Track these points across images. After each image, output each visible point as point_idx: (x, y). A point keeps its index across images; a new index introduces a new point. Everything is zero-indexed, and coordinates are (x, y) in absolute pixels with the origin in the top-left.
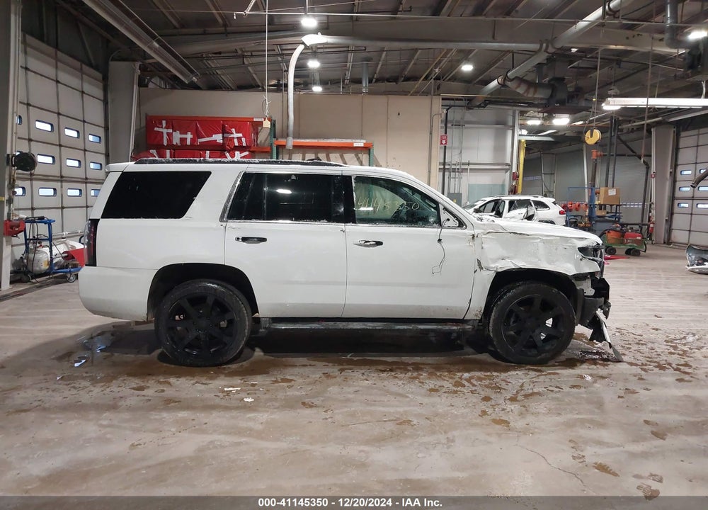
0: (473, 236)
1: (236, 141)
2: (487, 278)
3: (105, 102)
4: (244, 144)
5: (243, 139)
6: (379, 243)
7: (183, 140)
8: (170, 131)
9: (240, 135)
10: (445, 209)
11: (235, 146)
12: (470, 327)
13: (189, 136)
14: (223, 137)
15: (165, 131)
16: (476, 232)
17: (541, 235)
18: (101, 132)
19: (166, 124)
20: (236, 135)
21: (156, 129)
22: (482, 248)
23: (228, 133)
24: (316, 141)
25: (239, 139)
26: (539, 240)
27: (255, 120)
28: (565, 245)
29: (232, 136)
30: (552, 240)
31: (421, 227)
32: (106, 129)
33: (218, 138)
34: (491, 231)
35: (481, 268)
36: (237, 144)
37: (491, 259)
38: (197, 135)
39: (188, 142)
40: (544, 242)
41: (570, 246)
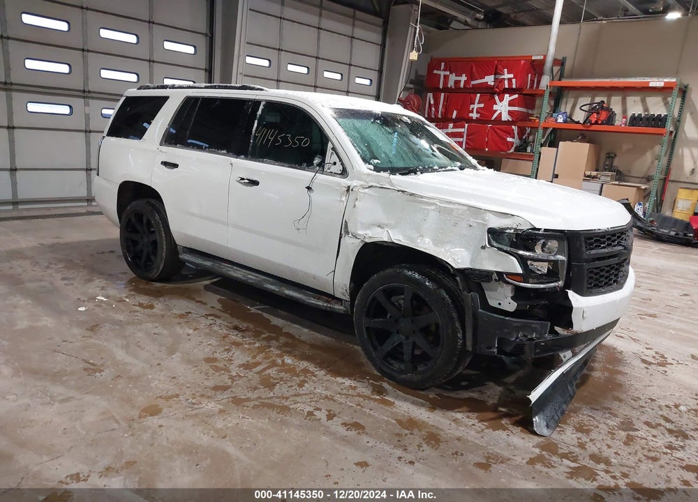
0: (349, 187)
1: (506, 82)
2: (351, 247)
3: (383, 46)
4: (514, 86)
5: (514, 81)
6: (255, 183)
7: (457, 82)
8: (448, 73)
9: (511, 76)
10: (334, 149)
11: (505, 89)
12: (342, 308)
13: (463, 78)
14: (495, 79)
15: (442, 73)
16: (353, 183)
17: (441, 201)
18: (375, 75)
19: (445, 65)
20: (507, 76)
21: (435, 72)
22: (355, 206)
23: (499, 74)
24: (608, 80)
25: (510, 80)
26: (433, 207)
27: (533, 58)
28: (472, 221)
29: (503, 77)
30: (452, 210)
31: (304, 170)
32: (380, 72)
33: (490, 80)
34: (375, 184)
35: (347, 233)
36: (507, 86)
37: (362, 224)
38: (471, 77)
39: (462, 85)
40: (441, 210)
41: (477, 223)
